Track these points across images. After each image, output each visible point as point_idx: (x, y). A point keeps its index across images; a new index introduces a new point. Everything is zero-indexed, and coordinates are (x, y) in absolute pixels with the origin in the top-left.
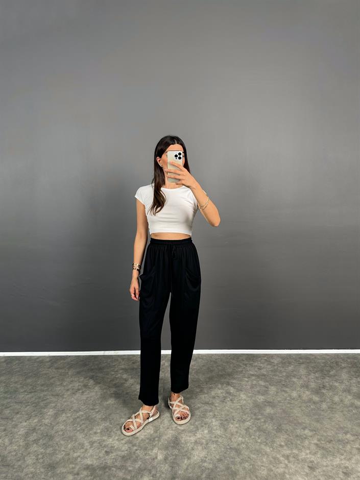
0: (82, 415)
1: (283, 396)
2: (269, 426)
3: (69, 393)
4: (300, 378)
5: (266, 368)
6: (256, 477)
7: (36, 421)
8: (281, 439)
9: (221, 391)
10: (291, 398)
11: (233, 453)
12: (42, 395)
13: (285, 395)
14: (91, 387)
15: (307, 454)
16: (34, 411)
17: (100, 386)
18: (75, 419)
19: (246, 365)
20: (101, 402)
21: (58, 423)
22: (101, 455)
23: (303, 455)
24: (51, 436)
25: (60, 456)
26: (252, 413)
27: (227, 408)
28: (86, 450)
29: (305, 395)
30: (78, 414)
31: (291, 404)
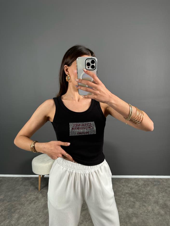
0: (32, 219)
1: (143, 209)
3: (28, 203)
4: (153, 196)
5: (135, 188)
7: (8, 222)
10: (148, 211)
12: (14, 203)
13: (144, 209)
14: (39, 199)
16: (8, 215)
17: (44, 199)
18: (28, 222)
19: (124, 186)
20: (43, 210)
26: (125, 222)
29: (156, 209)
30: (30, 218)
31: (148, 215)
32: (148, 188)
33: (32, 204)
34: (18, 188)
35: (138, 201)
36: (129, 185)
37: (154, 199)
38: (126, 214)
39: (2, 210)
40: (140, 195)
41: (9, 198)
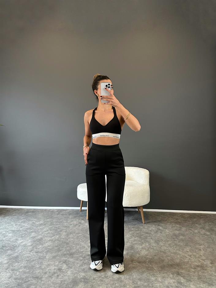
32: (195, 220)
35: (184, 227)
36: (175, 217)
37: (200, 226)
38: (173, 234)
39: (48, 230)
41: (50, 223)
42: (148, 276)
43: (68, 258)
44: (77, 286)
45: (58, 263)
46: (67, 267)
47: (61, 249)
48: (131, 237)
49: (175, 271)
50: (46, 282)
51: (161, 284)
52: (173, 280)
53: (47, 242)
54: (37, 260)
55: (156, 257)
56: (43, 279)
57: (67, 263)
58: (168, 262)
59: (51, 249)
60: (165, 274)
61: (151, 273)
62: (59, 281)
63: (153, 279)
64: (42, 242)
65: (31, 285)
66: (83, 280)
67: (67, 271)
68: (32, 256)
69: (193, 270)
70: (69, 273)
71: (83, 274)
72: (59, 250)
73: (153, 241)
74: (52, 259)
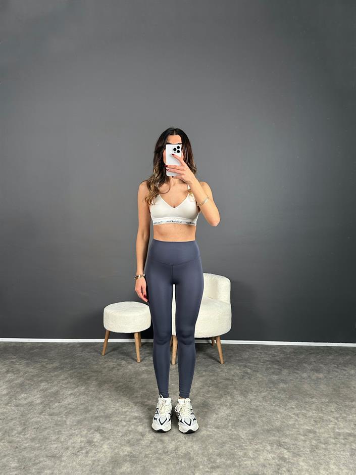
0: (122, 386)
1: (295, 376)
2: (283, 396)
3: (106, 370)
5: (280, 356)
6: (272, 426)
8: (293, 404)
9: (240, 371)
11: (252, 412)
12: (82, 371)
14: (124, 366)
15: (313, 413)
16: (80, 382)
18: (116, 387)
19: (261, 353)
21: (103, 390)
22: (145, 411)
23: (310, 414)
24: (100, 398)
25: (111, 411)
26: (267, 387)
27: (245, 383)
28: (132, 407)
30: (118, 385)
31: (301, 381)
32: (302, 357)
33: (114, 371)
34: (79, 354)
35: (285, 369)
36: (270, 352)
37: (311, 367)
39: (67, 378)
40: (290, 363)
41: (70, 366)
42: (232, 450)
43: (103, 423)
44: (120, 468)
45: (86, 432)
46: (101, 438)
47: (89, 409)
48: (201, 386)
49: (274, 440)
50: (69, 463)
51: (253, 462)
52: (273, 455)
53: (66, 398)
54: (53, 427)
55: (243, 419)
56: (63, 459)
57: (101, 432)
58: (263, 426)
59: (73, 409)
60: (259, 446)
61: (237, 444)
62: (89, 461)
63: (241, 454)
64: (59, 397)
65: (43, 468)
66: (128, 459)
67: (102, 445)
68: (43, 421)
69: (303, 438)
70: (105, 447)
71: (128, 449)
72: (87, 410)
73: (237, 393)
74: (76, 425)
